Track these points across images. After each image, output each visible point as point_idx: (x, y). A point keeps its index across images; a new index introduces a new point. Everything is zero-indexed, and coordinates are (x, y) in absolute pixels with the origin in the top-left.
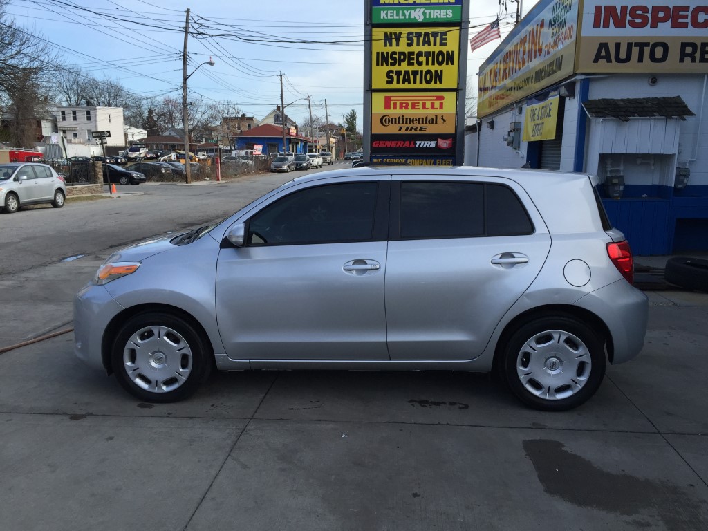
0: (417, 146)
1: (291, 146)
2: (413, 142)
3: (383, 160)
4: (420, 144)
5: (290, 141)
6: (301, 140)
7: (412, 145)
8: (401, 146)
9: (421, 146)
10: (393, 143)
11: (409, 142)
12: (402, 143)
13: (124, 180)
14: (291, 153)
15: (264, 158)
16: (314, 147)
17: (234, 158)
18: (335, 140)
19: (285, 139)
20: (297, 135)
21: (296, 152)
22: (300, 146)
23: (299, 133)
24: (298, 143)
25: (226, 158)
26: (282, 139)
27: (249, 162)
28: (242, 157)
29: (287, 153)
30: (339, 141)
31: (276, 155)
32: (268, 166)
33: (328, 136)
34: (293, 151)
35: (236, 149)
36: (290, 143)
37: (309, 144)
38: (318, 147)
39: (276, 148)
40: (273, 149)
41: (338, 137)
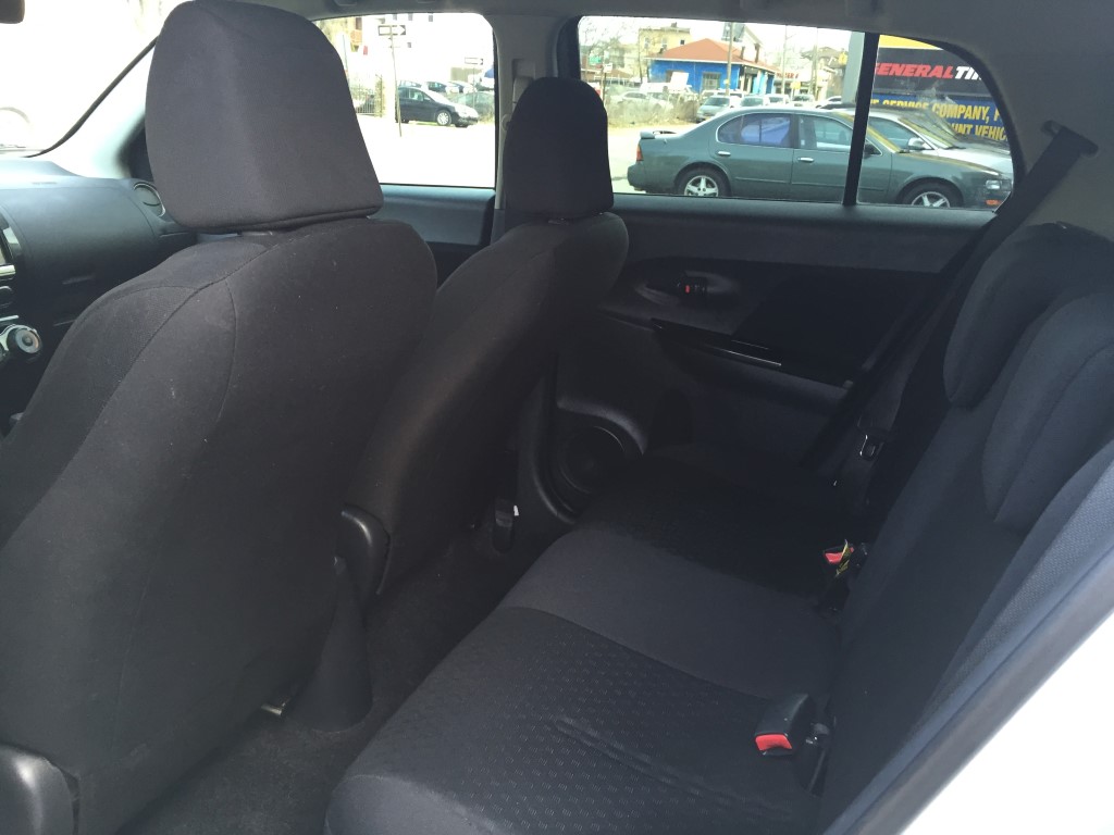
0: (959, 76)
1: (742, 79)
2: (950, 69)
3: (881, 101)
4: (966, 73)
5: (742, 70)
6: (763, 71)
7: (948, 75)
8: (924, 75)
9: (967, 77)
10: (910, 67)
11: (941, 68)
12: (929, 67)
13: (443, 118)
14: (738, 91)
15: (690, 99)
16: (784, 84)
17: (642, 96)
18: (828, 76)
19: (730, 66)
20: (757, 60)
21: (751, 91)
22: (761, 81)
23: (761, 58)
24: (755, 76)
25: (628, 95)
26: (725, 65)
27: (662, 103)
28: (656, 95)
29: (731, 91)
30: (835, 78)
31: (712, 94)
32: (694, 110)
33: (814, 67)
34: (745, 89)
35: (649, 82)
36: (741, 74)
37: (776, 79)
38: (792, 86)
39: (715, 82)
40: (711, 83)
41: (836, 71)
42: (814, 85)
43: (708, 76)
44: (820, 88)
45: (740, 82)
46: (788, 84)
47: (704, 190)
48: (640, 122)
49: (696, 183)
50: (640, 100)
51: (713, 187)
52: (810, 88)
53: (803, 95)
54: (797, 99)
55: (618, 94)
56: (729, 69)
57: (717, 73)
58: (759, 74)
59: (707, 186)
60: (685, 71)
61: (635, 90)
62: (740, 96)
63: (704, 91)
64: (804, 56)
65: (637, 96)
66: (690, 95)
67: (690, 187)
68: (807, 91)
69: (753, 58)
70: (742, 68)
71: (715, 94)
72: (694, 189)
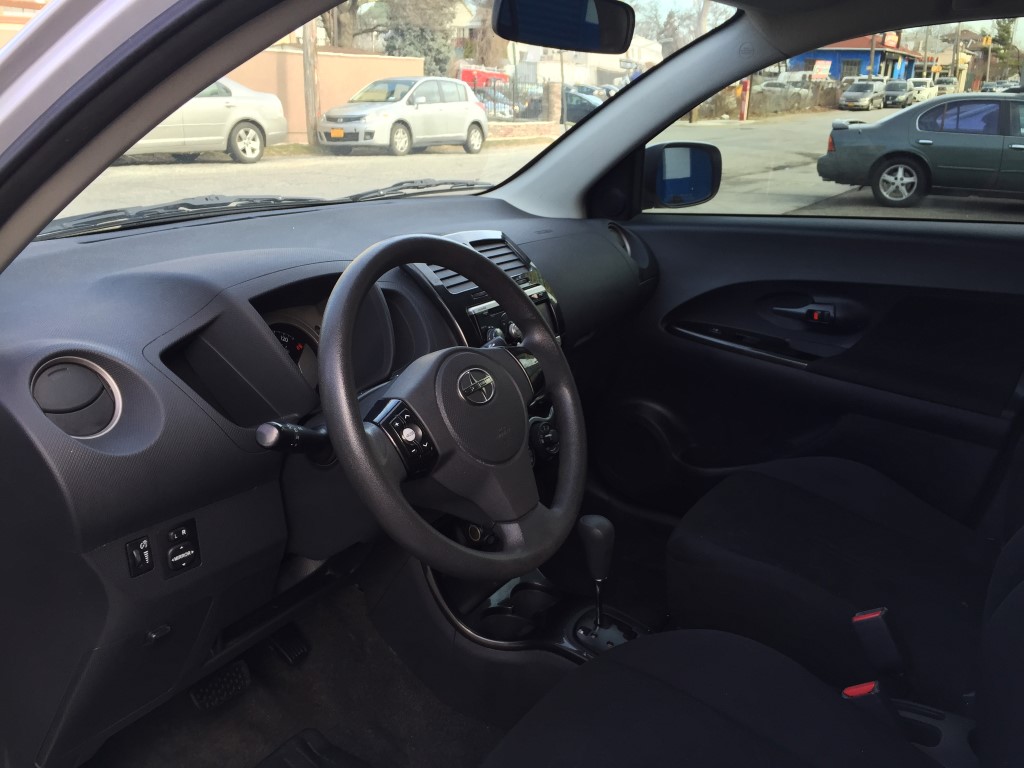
1: (883, 65)
6: (904, 56)
14: (881, 76)
15: (830, 86)
16: (926, 68)
17: (781, 85)
18: (969, 58)
19: (873, 52)
20: (898, 46)
21: (892, 76)
22: (900, 65)
23: (902, 44)
24: (897, 61)
25: (767, 85)
26: (868, 52)
27: (804, 92)
28: (795, 84)
29: (874, 77)
30: (975, 61)
31: (853, 80)
32: (835, 98)
33: (956, 51)
34: (886, 74)
35: (787, 71)
36: (882, 61)
37: (917, 63)
38: (933, 69)
39: (855, 69)
40: (851, 69)
41: (976, 54)
42: (956, 68)
43: (848, 63)
44: (961, 71)
45: (880, 67)
46: (929, 68)
47: (902, 179)
48: (782, 111)
49: (893, 172)
50: (779, 89)
51: (911, 175)
52: (951, 71)
53: (943, 78)
54: (939, 82)
55: (758, 84)
56: (873, 56)
57: (858, 60)
58: (900, 60)
59: (905, 176)
60: (826, 59)
61: (774, 81)
62: (882, 81)
63: (845, 78)
64: (944, 41)
65: (775, 85)
66: (831, 83)
67: (886, 177)
68: (947, 74)
69: (894, 44)
70: (883, 54)
71: (856, 80)
72: (891, 179)
